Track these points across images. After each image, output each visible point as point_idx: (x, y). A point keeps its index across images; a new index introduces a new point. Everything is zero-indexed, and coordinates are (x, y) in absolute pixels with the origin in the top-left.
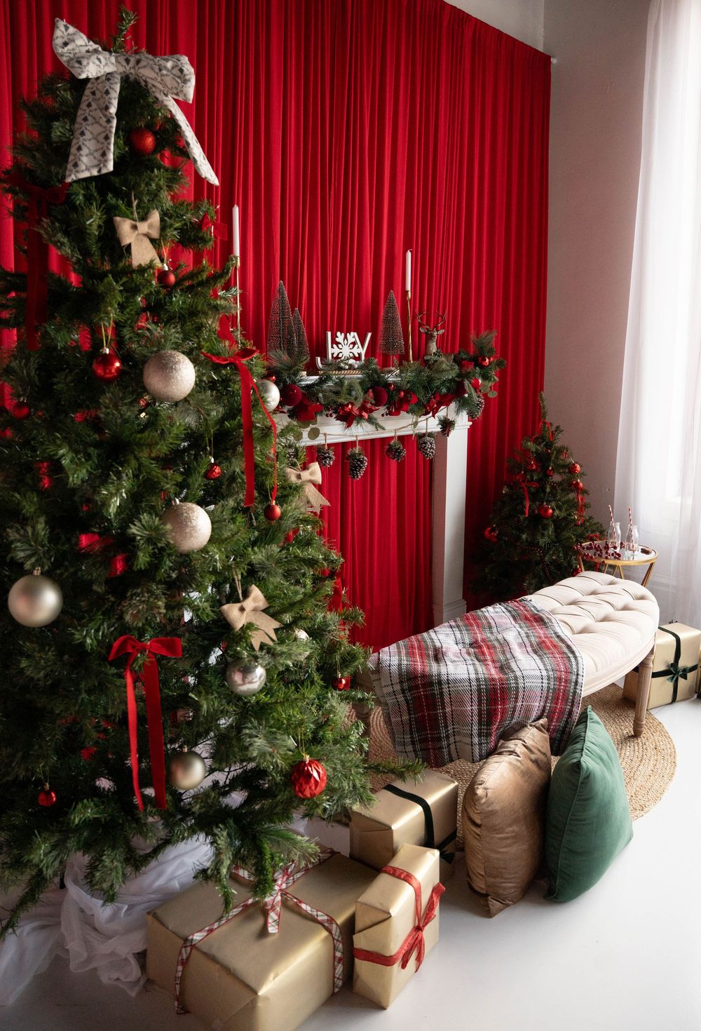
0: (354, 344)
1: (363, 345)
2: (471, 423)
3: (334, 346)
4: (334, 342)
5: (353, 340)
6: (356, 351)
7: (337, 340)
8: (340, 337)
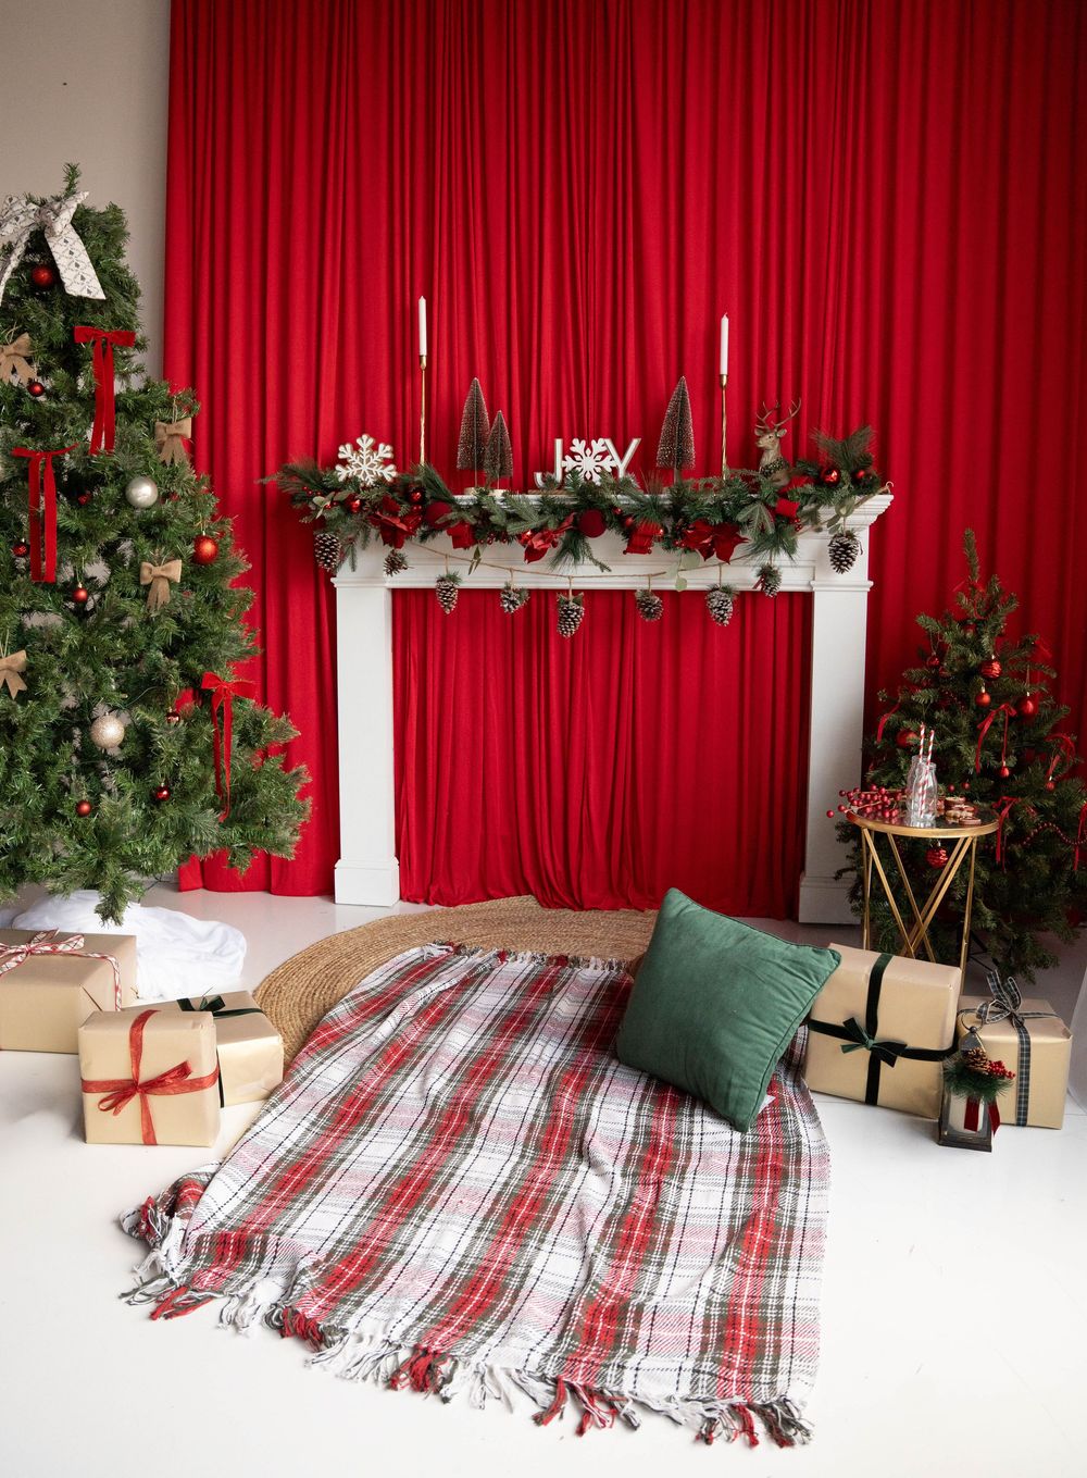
0: (604, 454)
1: (622, 456)
2: (872, 583)
3: (567, 457)
4: (567, 452)
5: (604, 449)
6: (607, 464)
7: (573, 449)
8: (578, 446)
